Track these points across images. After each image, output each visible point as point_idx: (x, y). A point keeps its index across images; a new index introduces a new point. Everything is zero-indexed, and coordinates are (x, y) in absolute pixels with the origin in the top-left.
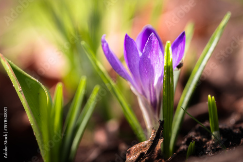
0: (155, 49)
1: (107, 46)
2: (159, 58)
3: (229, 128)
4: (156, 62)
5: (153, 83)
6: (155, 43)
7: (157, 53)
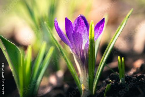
0: (81, 25)
1: (57, 24)
2: (84, 31)
3: (130, 76)
4: (82, 33)
5: (82, 46)
6: (81, 21)
7: (83, 27)
